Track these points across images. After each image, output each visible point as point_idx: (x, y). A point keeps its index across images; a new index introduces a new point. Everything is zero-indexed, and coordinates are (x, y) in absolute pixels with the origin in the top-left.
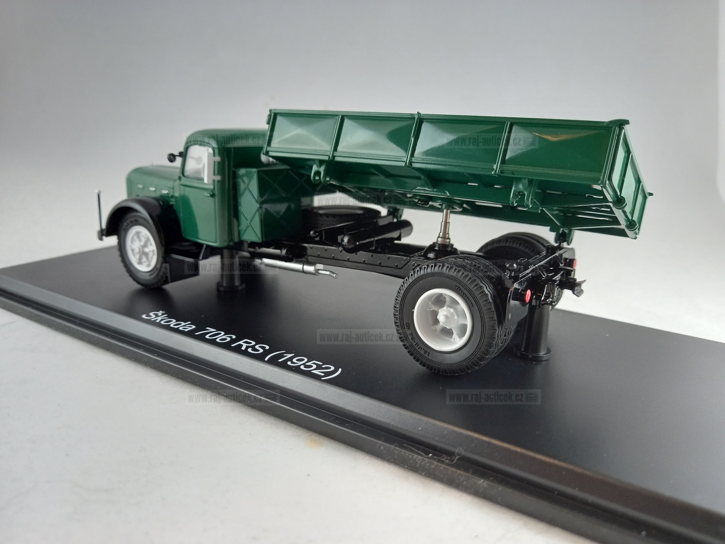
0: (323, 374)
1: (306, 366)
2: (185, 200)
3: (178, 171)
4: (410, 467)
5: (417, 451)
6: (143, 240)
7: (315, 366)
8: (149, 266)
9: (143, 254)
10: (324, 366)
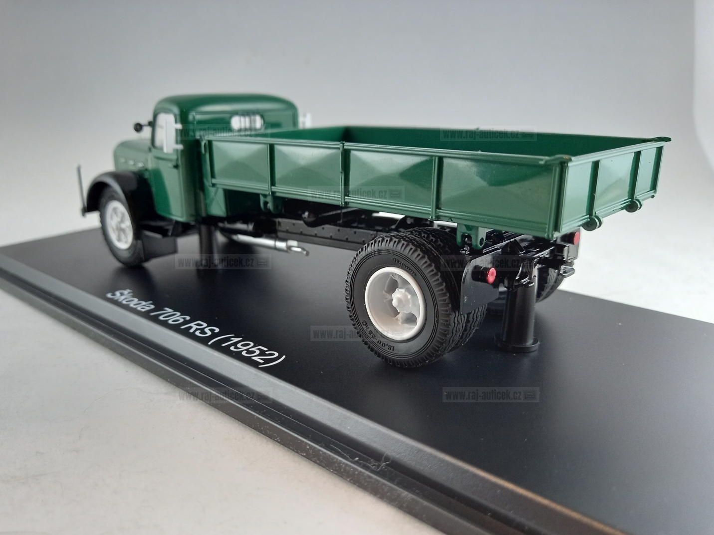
0: (262, 361)
1: (248, 352)
2: (157, 173)
3: (149, 143)
4: (335, 471)
5: (343, 453)
6: (120, 215)
7: (258, 352)
8: (126, 242)
9: (121, 230)
10: (267, 353)
